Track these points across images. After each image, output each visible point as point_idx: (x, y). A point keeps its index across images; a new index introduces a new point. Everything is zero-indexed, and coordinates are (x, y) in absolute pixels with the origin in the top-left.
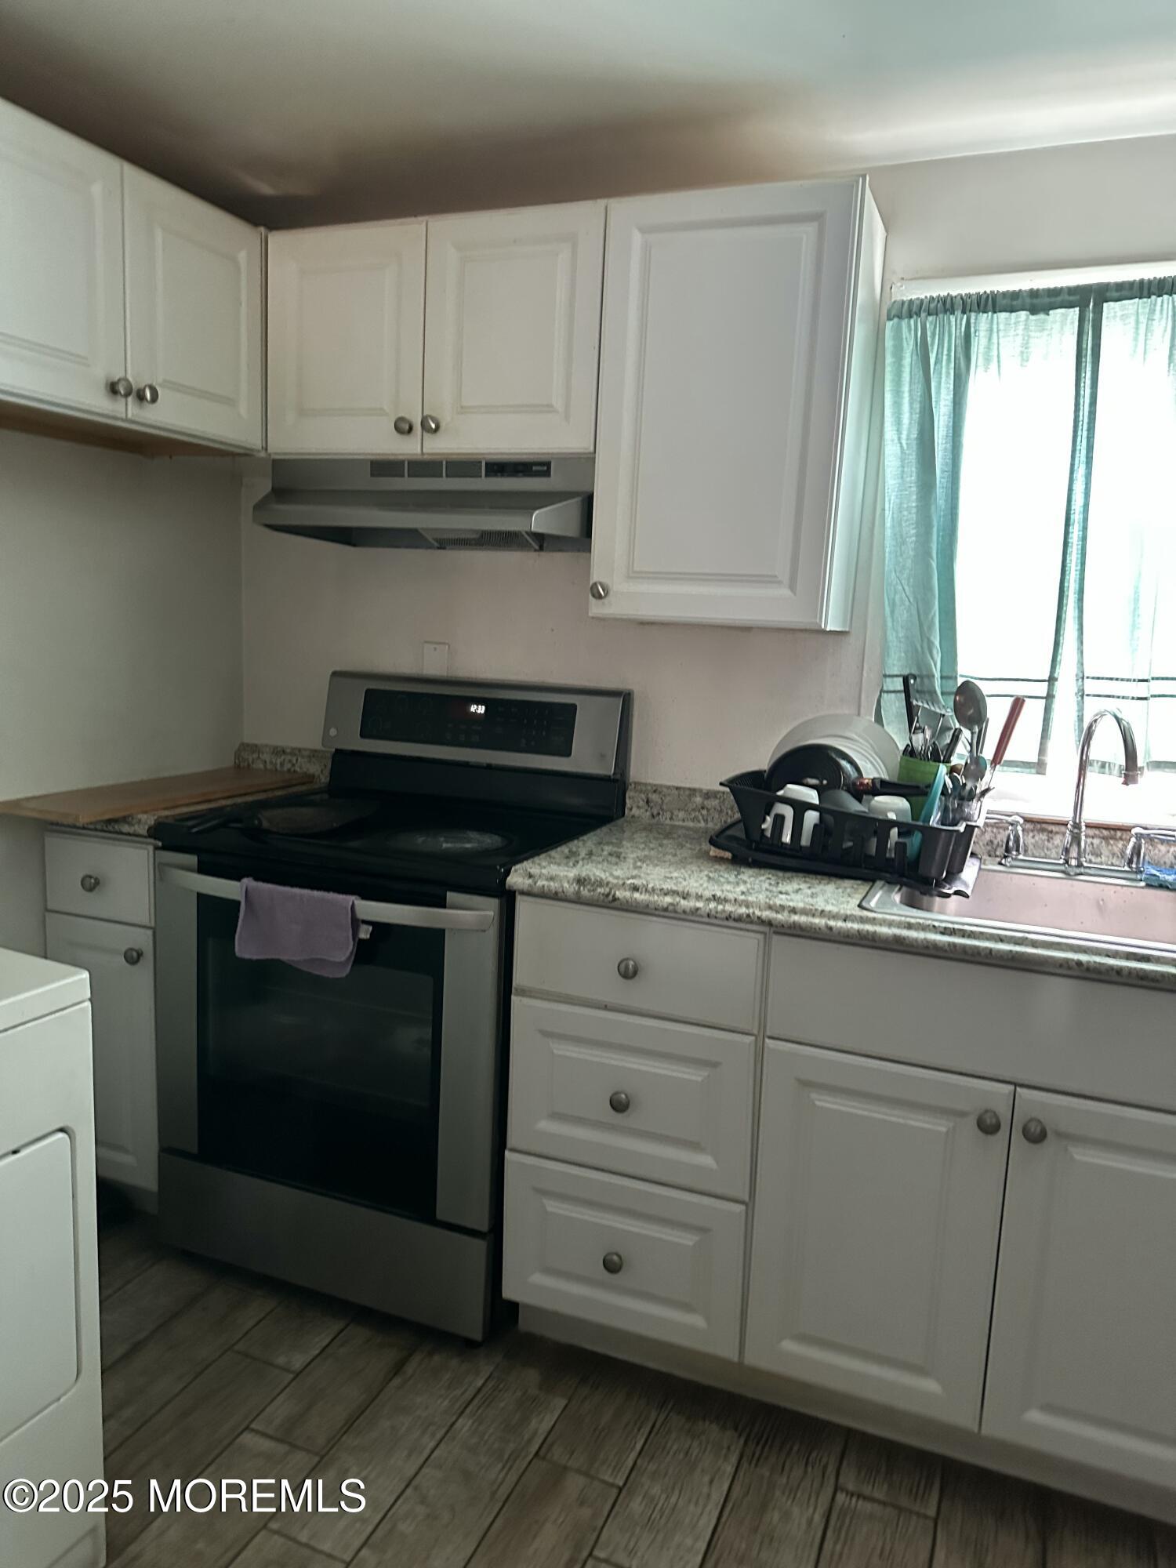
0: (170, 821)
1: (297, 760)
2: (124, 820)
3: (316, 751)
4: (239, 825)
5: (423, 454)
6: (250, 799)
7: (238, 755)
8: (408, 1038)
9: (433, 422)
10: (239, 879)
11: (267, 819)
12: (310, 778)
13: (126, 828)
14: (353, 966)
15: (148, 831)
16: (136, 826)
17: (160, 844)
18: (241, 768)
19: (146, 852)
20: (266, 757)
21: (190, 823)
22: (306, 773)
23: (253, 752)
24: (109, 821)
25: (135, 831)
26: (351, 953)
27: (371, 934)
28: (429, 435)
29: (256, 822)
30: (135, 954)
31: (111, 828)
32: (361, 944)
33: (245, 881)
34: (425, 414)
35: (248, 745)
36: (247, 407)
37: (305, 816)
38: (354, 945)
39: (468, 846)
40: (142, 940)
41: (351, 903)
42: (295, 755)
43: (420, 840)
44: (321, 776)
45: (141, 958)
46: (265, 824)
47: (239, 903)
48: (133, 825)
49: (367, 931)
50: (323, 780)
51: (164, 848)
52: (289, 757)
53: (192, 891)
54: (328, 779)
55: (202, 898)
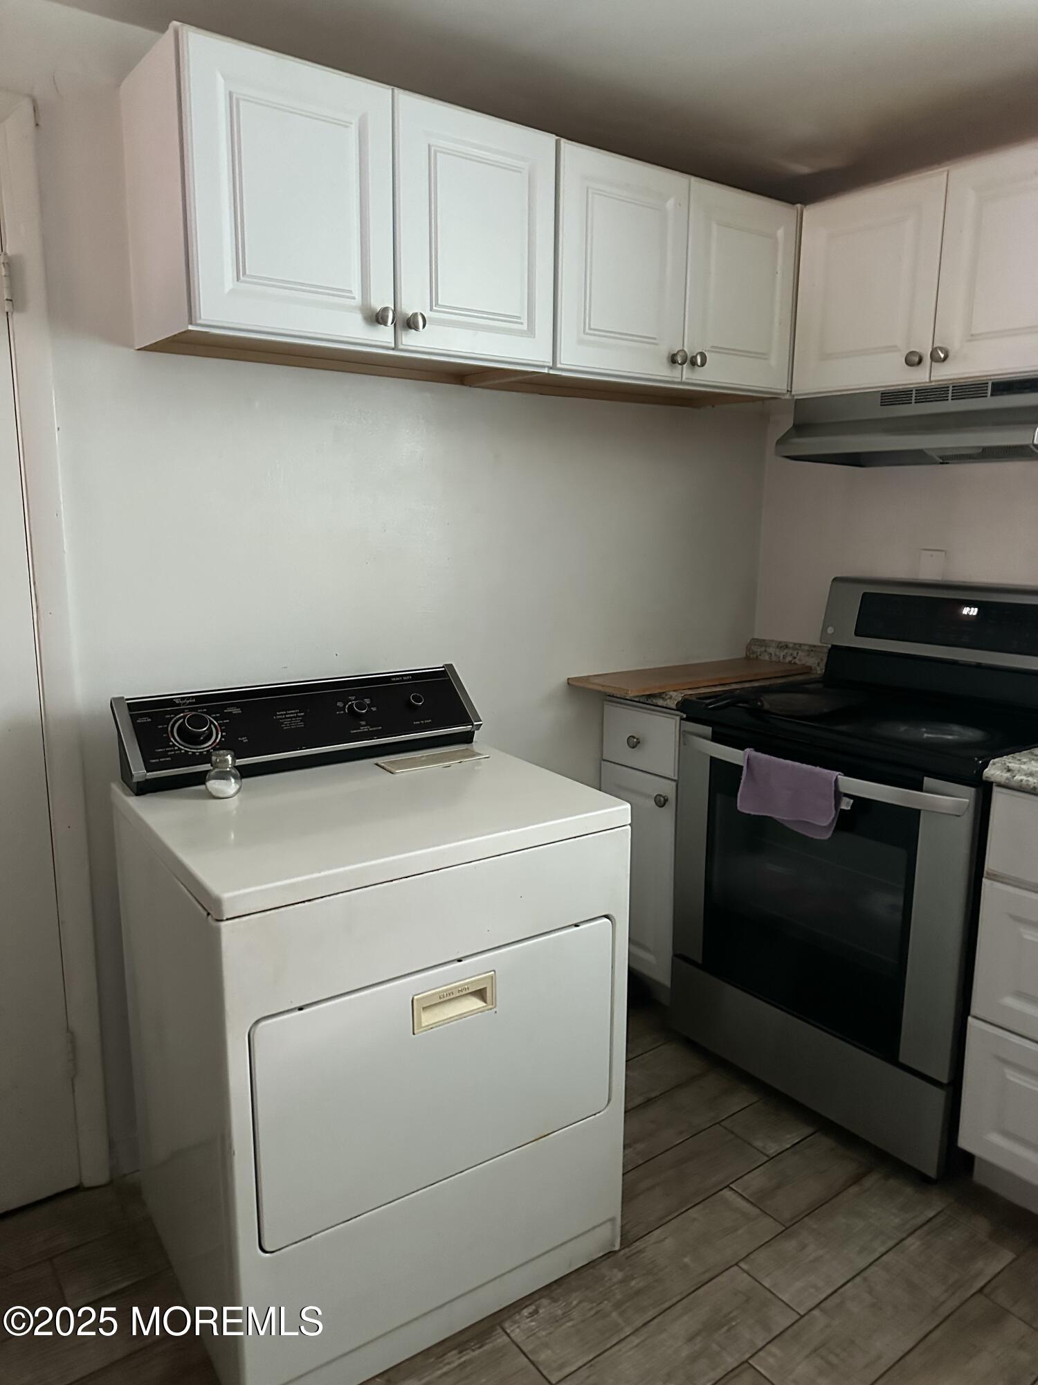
0: (694, 698)
1: (797, 654)
2: (660, 695)
3: (815, 646)
4: (745, 705)
5: (931, 382)
6: (756, 684)
7: (748, 648)
8: (882, 904)
9: (942, 353)
10: (743, 749)
11: (768, 702)
12: (808, 670)
13: (660, 702)
14: (834, 831)
15: (677, 704)
16: (668, 701)
17: (685, 716)
18: (750, 658)
19: (674, 721)
20: (771, 650)
21: (708, 701)
22: (804, 665)
23: (762, 646)
24: (650, 696)
25: (667, 704)
26: (833, 820)
27: (852, 807)
28: (937, 364)
29: (759, 703)
30: (662, 799)
31: (649, 701)
32: (842, 815)
33: (748, 750)
34: (935, 346)
35: (757, 639)
36: (777, 358)
37: (800, 701)
38: (836, 814)
39: (950, 737)
40: (668, 789)
41: (835, 778)
42: (797, 649)
43: (903, 728)
44: (818, 669)
45: (667, 803)
46: (767, 706)
47: (742, 767)
48: (666, 700)
49: (848, 803)
50: (819, 672)
51: (687, 719)
52: (791, 651)
53: (706, 754)
54: (824, 671)
55: (714, 761)
